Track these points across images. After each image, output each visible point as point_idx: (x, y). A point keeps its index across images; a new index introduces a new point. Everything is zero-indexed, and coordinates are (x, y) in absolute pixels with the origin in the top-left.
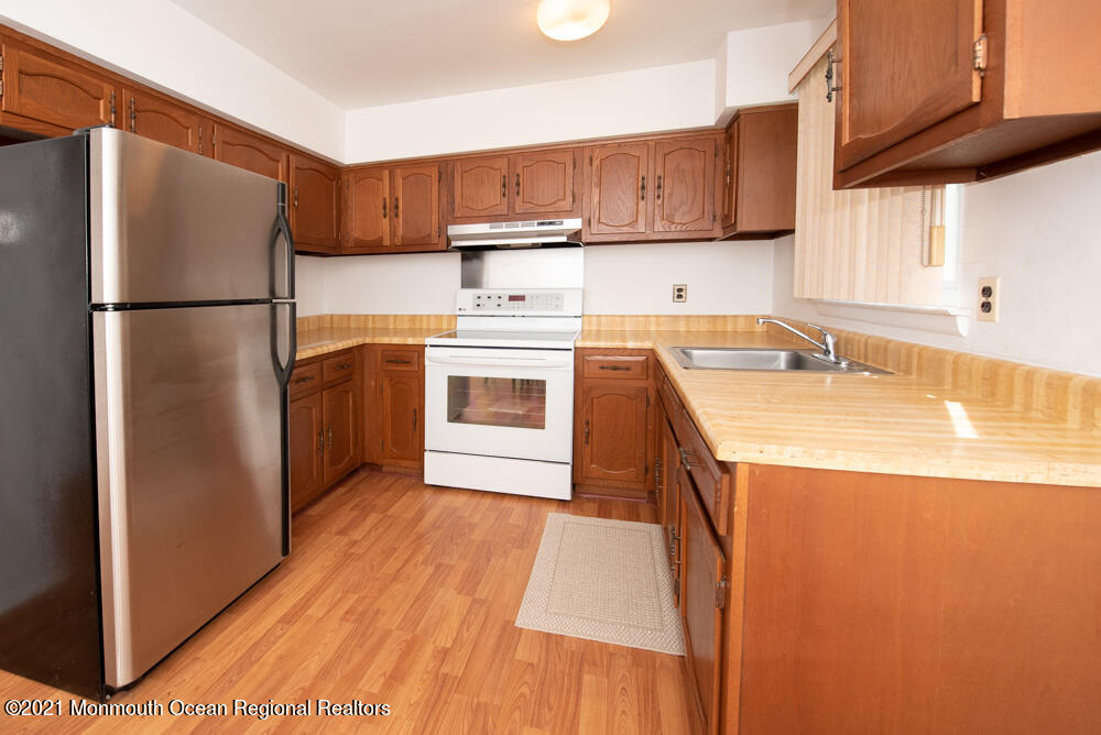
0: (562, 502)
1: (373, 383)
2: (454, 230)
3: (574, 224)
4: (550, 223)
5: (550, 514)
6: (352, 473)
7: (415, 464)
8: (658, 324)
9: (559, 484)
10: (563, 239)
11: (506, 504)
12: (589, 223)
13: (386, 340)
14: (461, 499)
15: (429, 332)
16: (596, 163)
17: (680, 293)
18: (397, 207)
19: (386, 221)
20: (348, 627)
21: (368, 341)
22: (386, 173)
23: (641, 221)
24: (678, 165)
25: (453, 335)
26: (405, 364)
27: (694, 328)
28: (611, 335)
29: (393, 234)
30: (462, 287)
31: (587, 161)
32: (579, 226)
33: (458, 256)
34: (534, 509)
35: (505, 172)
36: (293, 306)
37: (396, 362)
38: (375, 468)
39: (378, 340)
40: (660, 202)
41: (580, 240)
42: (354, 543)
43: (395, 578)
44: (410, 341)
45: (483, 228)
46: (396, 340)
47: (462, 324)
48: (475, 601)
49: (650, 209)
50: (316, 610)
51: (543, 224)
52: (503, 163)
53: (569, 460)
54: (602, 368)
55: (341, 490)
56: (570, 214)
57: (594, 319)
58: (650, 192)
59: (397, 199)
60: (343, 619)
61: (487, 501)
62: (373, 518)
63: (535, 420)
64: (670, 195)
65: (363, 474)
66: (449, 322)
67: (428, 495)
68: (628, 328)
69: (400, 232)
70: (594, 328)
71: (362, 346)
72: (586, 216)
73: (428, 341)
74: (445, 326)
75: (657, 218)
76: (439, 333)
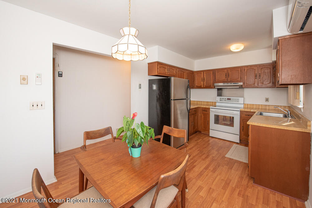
0: (237, 143)
1: (200, 115)
2: (216, 84)
3: (241, 84)
4: (235, 83)
5: (234, 144)
6: (196, 132)
7: (208, 132)
8: (262, 107)
9: (237, 139)
10: (238, 87)
11: (226, 142)
12: (244, 84)
13: (202, 106)
14: (217, 140)
15: (210, 105)
16: (246, 71)
17: (267, 100)
18: (204, 79)
19: (202, 82)
20: (199, 152)
21: (199, 106)
22: (202, 73)
23: (256, 83)
24: (264, 71)
25: (215, 106)
26: (206, 111)
27: (270, 108)
28: (251, 108)
29: (204, 85)
30: (217, 96)
31: (243, 70)
32: (242, 84)
33: (217, 89)
34: (231, 143)
35: (226, 72)
36: (190, 100)
37: (204, 111)
38: (200, 132)
39: (201, 106)
40: (260, 79)
41: (242, 87)
42: (198, 142)
43: (205, 148)
44: (207, 107)
45: (221, 84)
46: (204, 107)
47: (217, 104)
48: (218, 153)
49: (258, 81)
50: (194, 149)
51: (234, 83)
52: (226, 70)
53: (239, 134)
54: (246, 115)
55: (194, 135)
56: (240, 82)
57: (246, 105)
58: (258, 77)
59: (204, 78)
60: (198, 150)
61: (222, 141)
62: (201, 140)
63: (232, 125)
64: (263, 78)
65: (198, 133)
66: (215, 104)
67: (210, 138)
68: (254, 107)
69: (205, 85)
70: (246, 107)
71: (198, 107)
72: (243, 82)
73: (211, 107)
74: (214, 104)
75: (260, 83)
76: (212, 105)
